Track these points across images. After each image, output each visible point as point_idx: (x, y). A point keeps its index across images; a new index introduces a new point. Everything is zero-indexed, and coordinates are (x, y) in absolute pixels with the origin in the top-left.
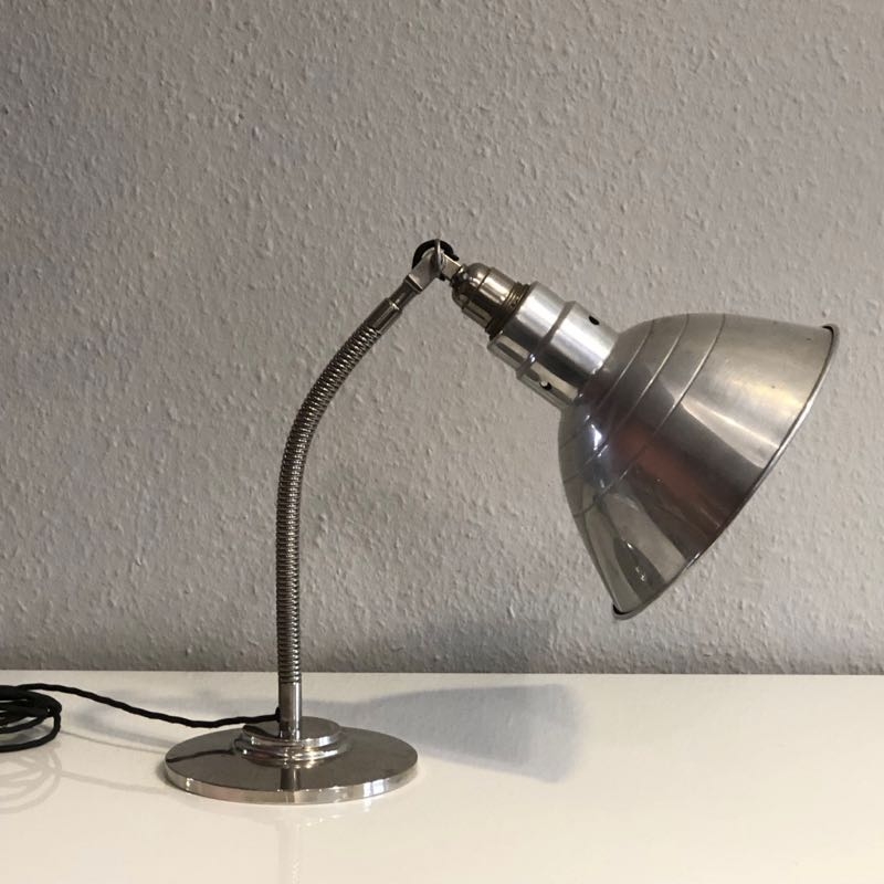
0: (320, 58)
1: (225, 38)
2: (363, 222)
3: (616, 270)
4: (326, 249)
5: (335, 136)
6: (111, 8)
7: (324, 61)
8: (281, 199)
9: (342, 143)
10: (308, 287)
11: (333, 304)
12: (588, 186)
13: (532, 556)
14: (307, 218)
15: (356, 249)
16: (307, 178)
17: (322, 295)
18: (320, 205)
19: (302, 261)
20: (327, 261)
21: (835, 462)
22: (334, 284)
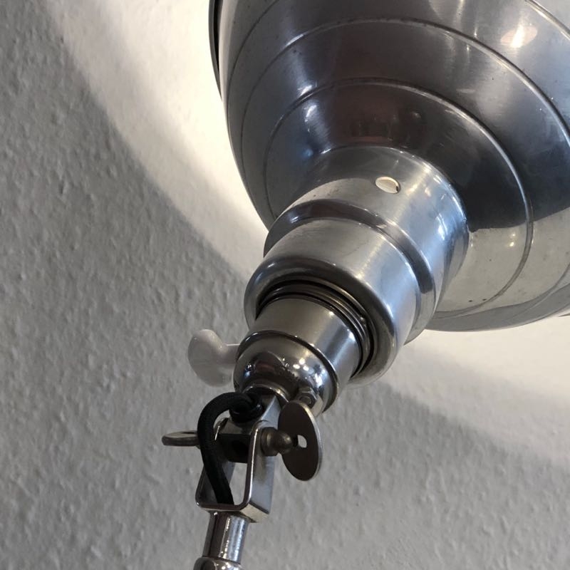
0: (40, 57)
2: (102, 299)
4: (48, 339)
5: (60, 173)
7: (45, 61)
9: (72, 184)
10: (21, 394)
11: (58, 419)
14: (18, 292)
15: (91, 338)
16: (19, 235)
17: (41, 405)
18: (38, 274)
19: (11, 356)
20: (48, 356)
22: (60, 390)
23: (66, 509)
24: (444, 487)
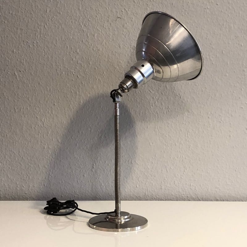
0: (93, 59)
1: (71, 55)
3: (161, 108)
6: (45, 48)
8: (84, 92)
9: (98, 79)
11: (96, 116)
12: (154, 88)
13: (142, 174)
16: (90, 87)
21: (212, 152)
23: (98, 130)
24: (159, 128)
